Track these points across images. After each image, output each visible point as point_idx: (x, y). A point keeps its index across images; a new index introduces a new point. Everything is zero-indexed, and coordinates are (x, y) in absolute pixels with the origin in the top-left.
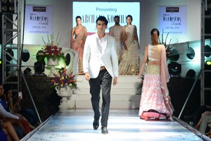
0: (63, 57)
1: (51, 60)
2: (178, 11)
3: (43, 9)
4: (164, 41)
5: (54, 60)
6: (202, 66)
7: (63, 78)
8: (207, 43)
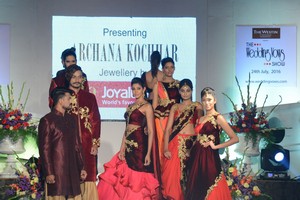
4: (252, 101)
5: (14, 141)
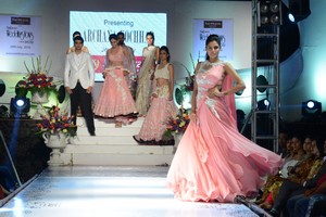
0: (55, 91)
1: (37, 95)
2: (220, 26)
3: (26, 21)
5: (41, 95)
6: (253, 105)
7: (54, 121)
8: (261, 72)
